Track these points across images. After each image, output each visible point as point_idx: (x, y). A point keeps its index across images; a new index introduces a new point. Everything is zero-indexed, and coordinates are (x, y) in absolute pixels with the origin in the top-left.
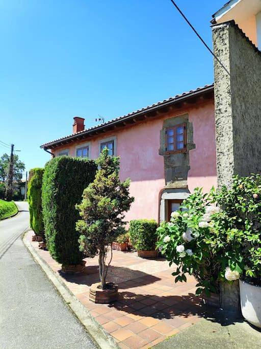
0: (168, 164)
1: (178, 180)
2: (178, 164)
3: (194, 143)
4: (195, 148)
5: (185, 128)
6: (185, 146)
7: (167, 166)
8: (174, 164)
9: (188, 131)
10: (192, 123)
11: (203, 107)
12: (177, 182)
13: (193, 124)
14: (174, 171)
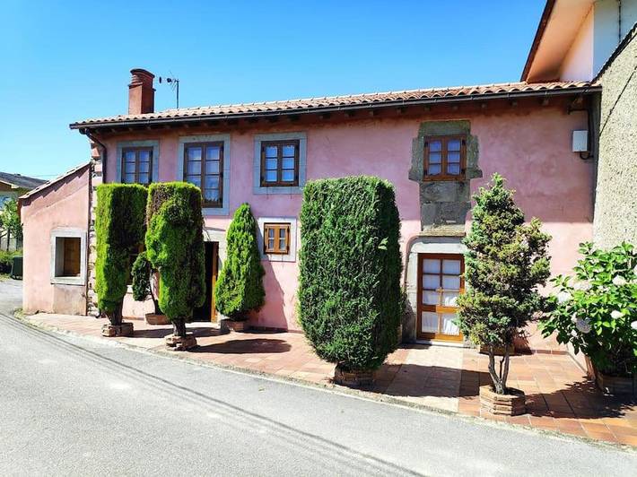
0: (427, 196)
1: (447, 224)
2: (446, 198)
3: (480, 168)
4: (481, 176)
5: (464, 142)
6: (463, 171)
7: (424, 200)
8: (440, 197)
9: (469, 148)
10: (476, 137)
11: (498, 115)
12: (444, 227)
13: (479, 138)
14: (438, 209)
